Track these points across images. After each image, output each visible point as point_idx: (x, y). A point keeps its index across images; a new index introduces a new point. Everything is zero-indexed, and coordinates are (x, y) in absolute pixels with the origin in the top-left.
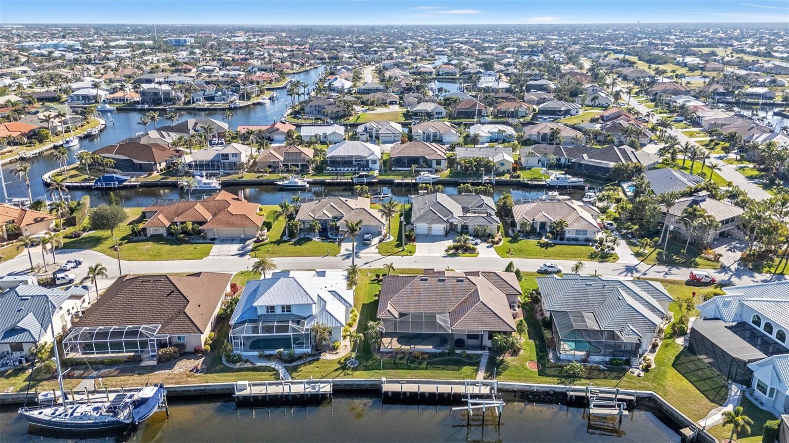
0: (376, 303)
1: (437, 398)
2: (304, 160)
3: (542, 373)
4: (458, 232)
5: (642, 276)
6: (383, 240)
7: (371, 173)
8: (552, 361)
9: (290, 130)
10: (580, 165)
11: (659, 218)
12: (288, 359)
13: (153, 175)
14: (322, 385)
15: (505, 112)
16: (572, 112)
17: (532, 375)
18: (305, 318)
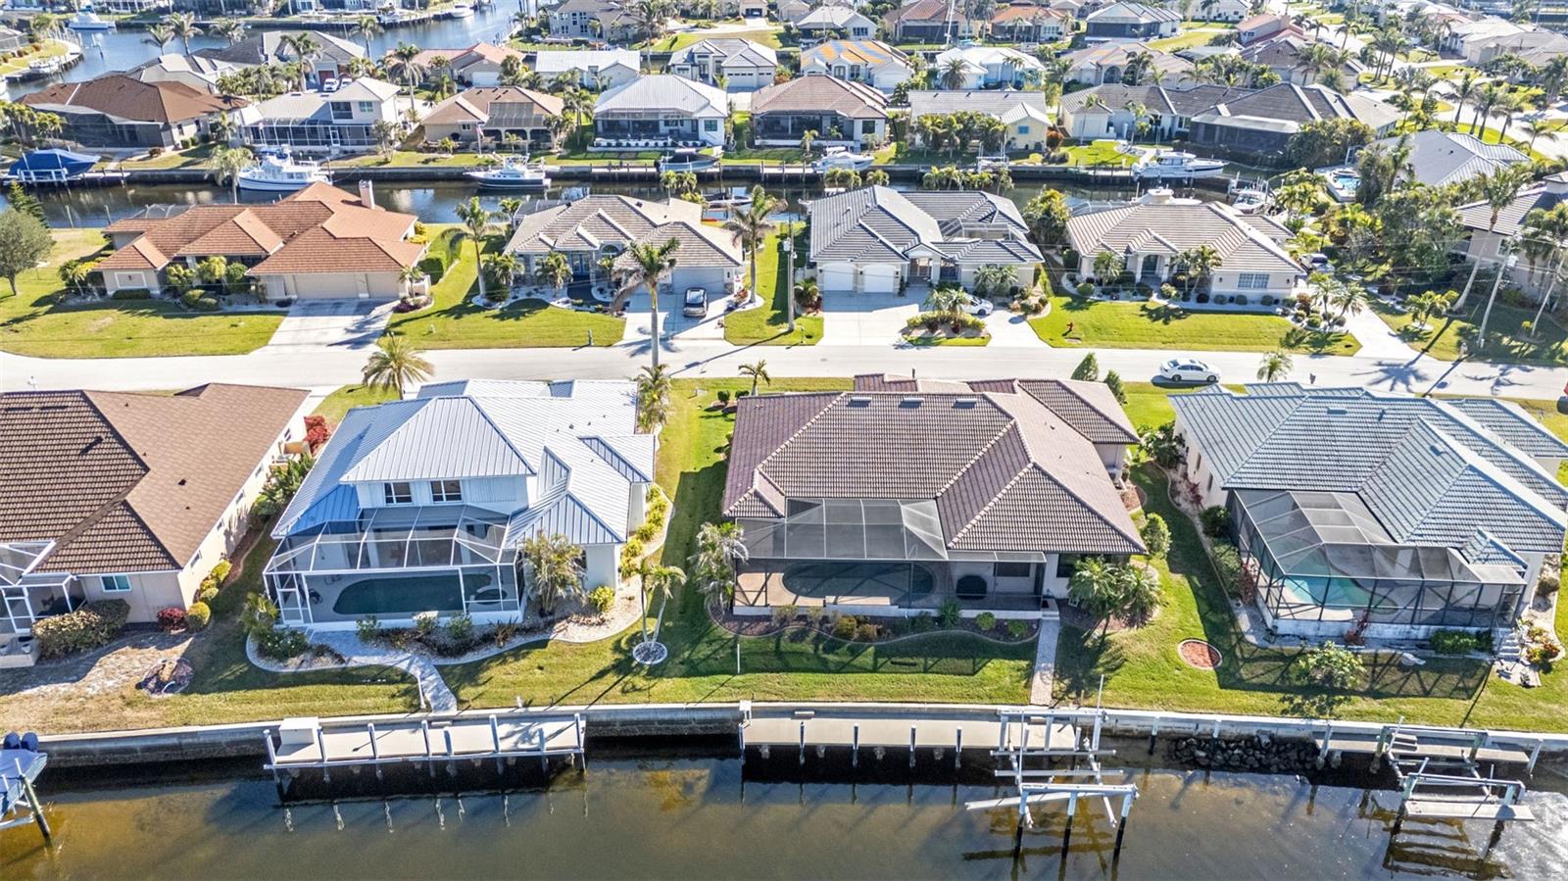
0: (719, 472)
1: (912, 763)
2: (538, 120)
3: (1228, 679)
4: (931, 285)
5: (1435, 391)
6: (737, 305)
7: (704, 151)
8: (1252, 639)
9: (509, 58)
10: (1210, 128)
11: (1450, 245)
12: (450, 642)
13: (163, 155)
14: (549, 728)
15: (1011, 30)
16: (1164, 29)
17: (1197, 683)
18: (505, 519)
